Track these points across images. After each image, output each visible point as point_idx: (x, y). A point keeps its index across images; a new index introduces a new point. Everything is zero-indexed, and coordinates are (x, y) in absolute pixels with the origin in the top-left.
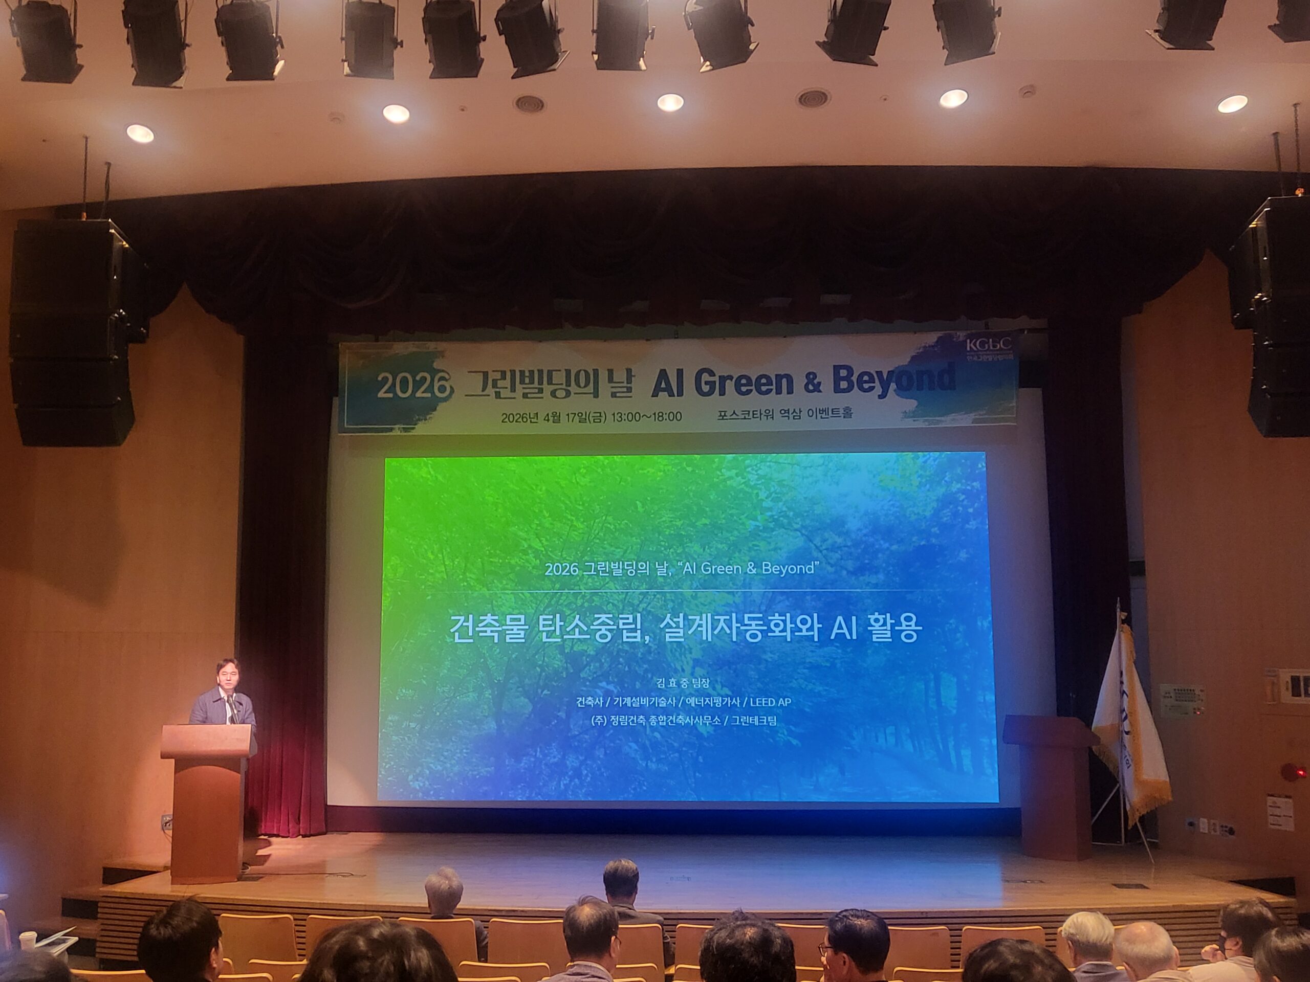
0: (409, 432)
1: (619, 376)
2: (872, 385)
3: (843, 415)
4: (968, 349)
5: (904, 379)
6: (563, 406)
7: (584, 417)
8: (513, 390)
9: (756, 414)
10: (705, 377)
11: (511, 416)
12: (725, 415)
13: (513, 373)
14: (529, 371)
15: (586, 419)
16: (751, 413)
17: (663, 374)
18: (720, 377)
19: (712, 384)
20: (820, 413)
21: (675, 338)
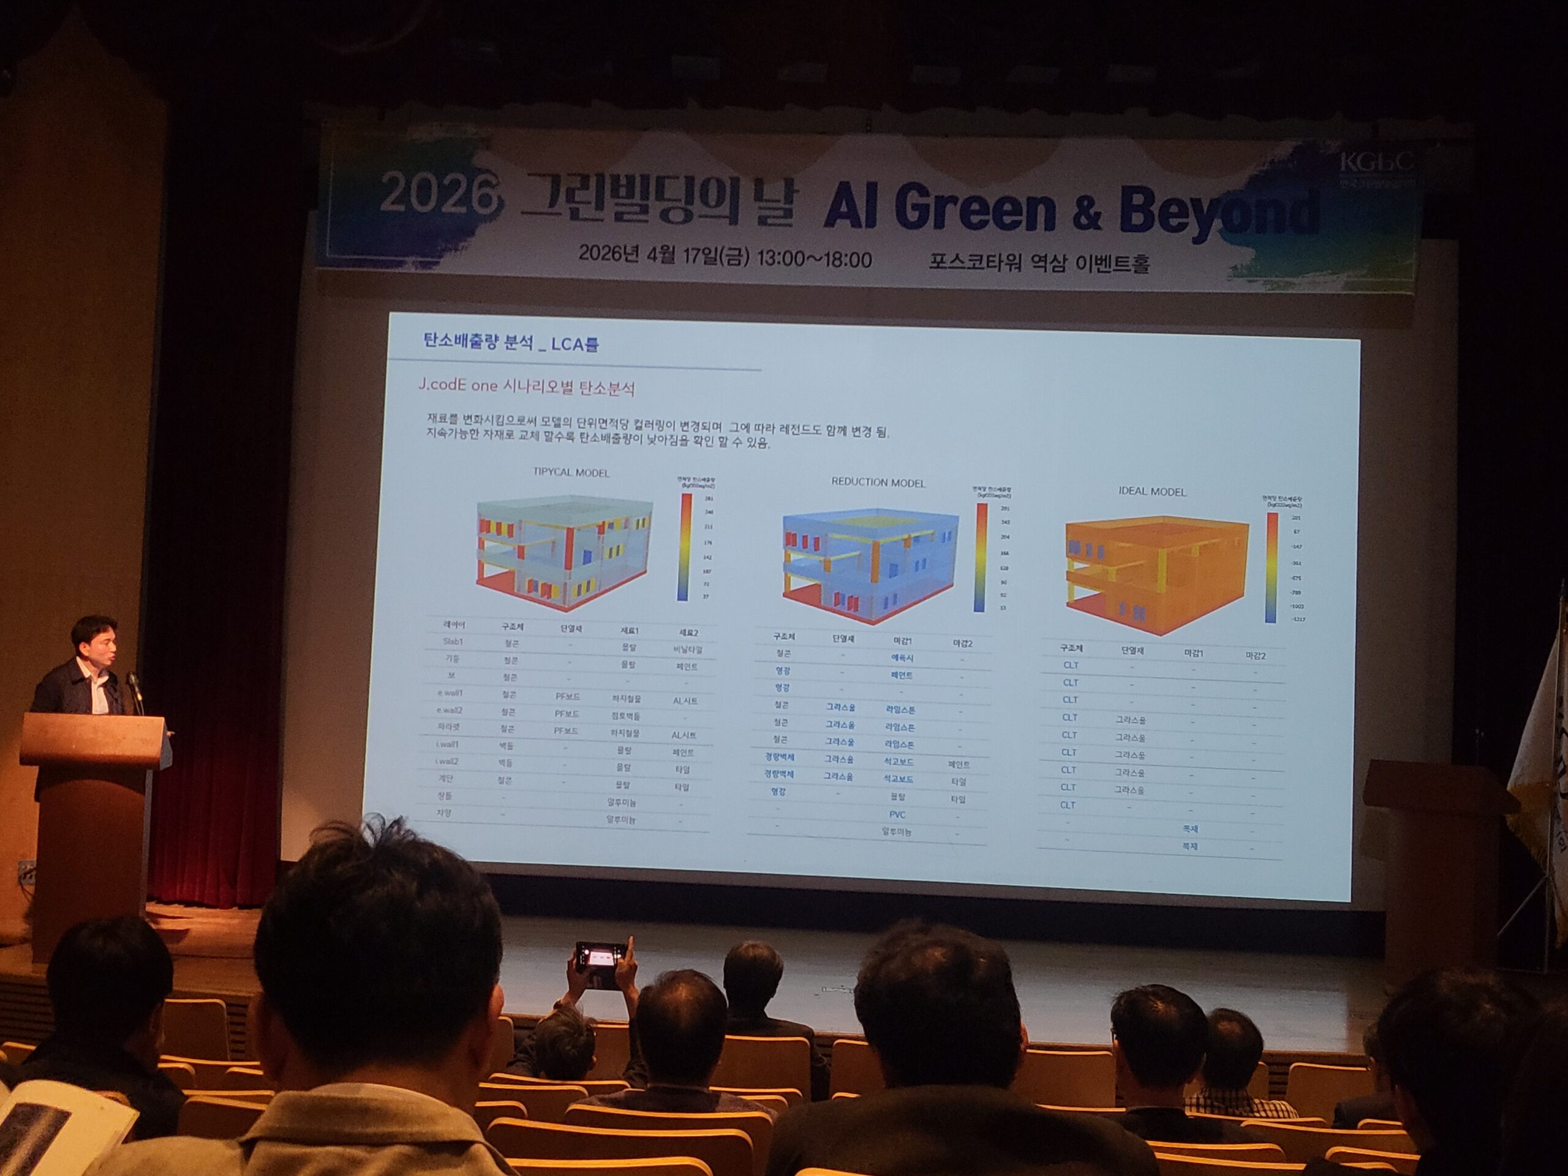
0: (430, 268)
1: (774, 190)
2: (1185, 220)
3: (1133, 270)
4: (1343, 169)
5: (1236, 215)
6: (680, 237)
7: (712, 255)
8: (600, 206)
9: (993, 261)
10: (913, 197)
11: (595, 249)
12: (942, 261)
13: (601, 177)
14: (627, 176)
15: (716, 260)
16: (984, 259)
17: (844, 191)
18: (936, 197)
19: (923, 210)
20: (1096, 264)
21: (868, 131)
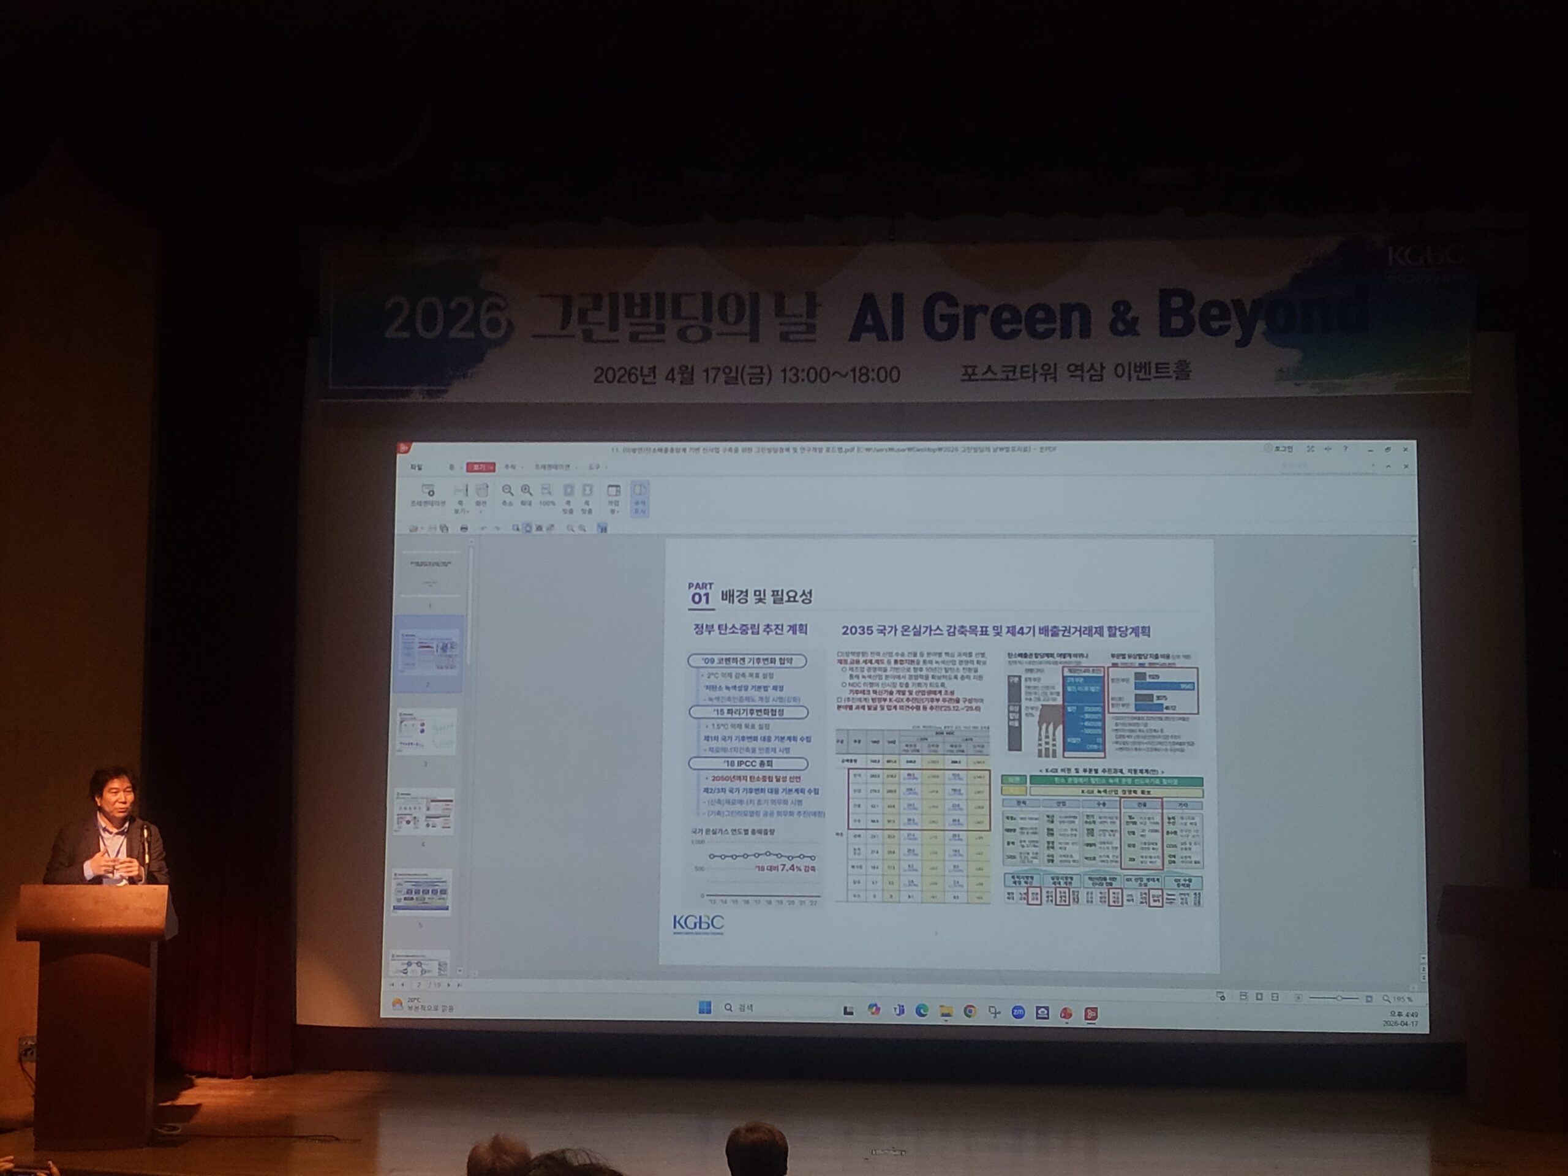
0: (438, 397)
1: (796, 305)
2: (1226, 323)
3: (1174, 376)
5: (1281, 313)
6: (699, 357)
7: (733, 374)
8: (614, 327)
9: (1028, 372)
10: (941, 308)
11: (610, 372)
12: (974, 374)
13: (614, 297)
14: (641, 294)
15: (737, 379)
16: (1018, 370)
17: (869, 302)
18: (965, 307)
19: (952, 320)
20: (1136, 371)
21: (891, 241)
